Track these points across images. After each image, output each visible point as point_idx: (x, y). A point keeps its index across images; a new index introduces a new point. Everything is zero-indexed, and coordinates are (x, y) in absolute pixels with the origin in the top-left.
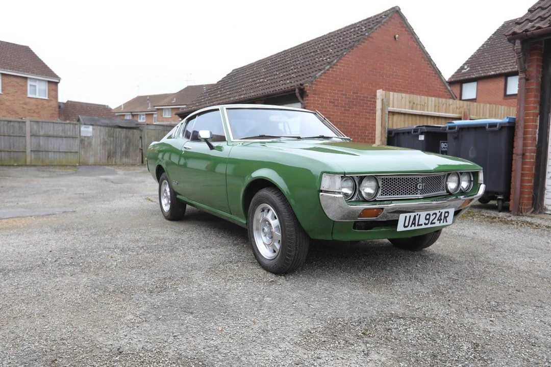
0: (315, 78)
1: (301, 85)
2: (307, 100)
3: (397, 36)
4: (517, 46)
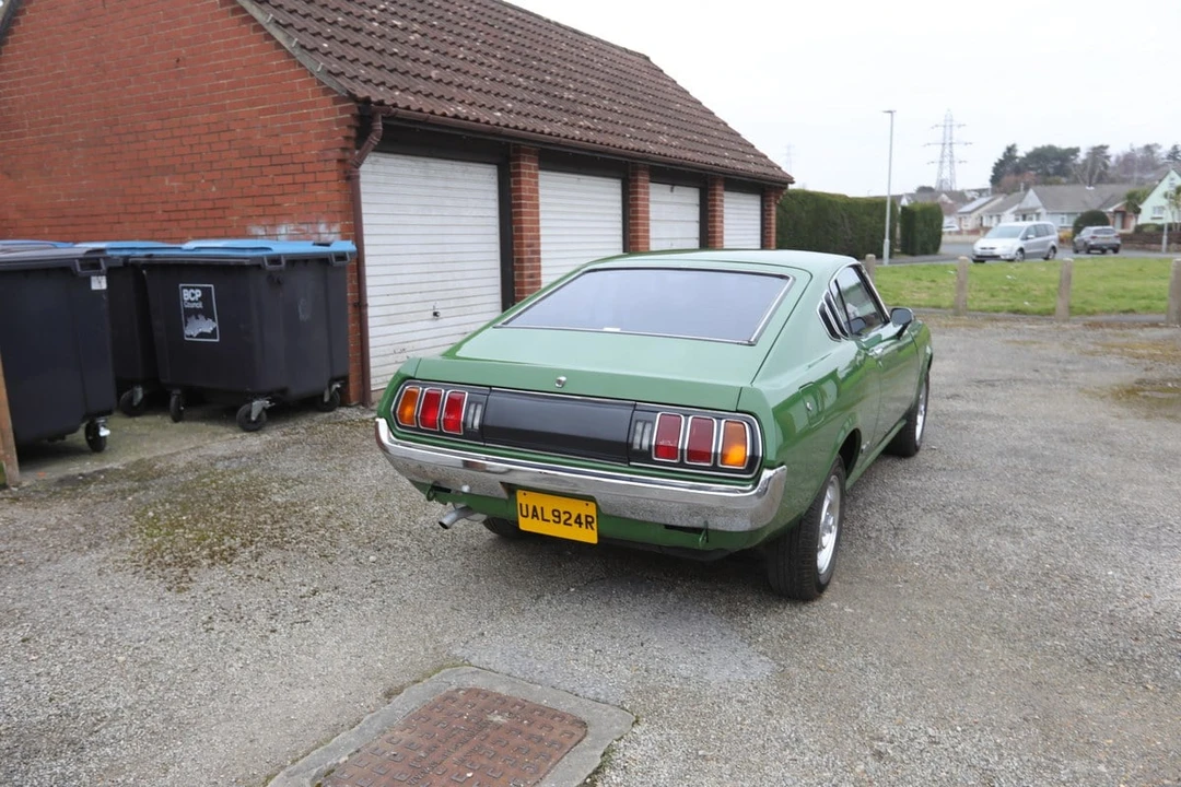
4: (379, 126)
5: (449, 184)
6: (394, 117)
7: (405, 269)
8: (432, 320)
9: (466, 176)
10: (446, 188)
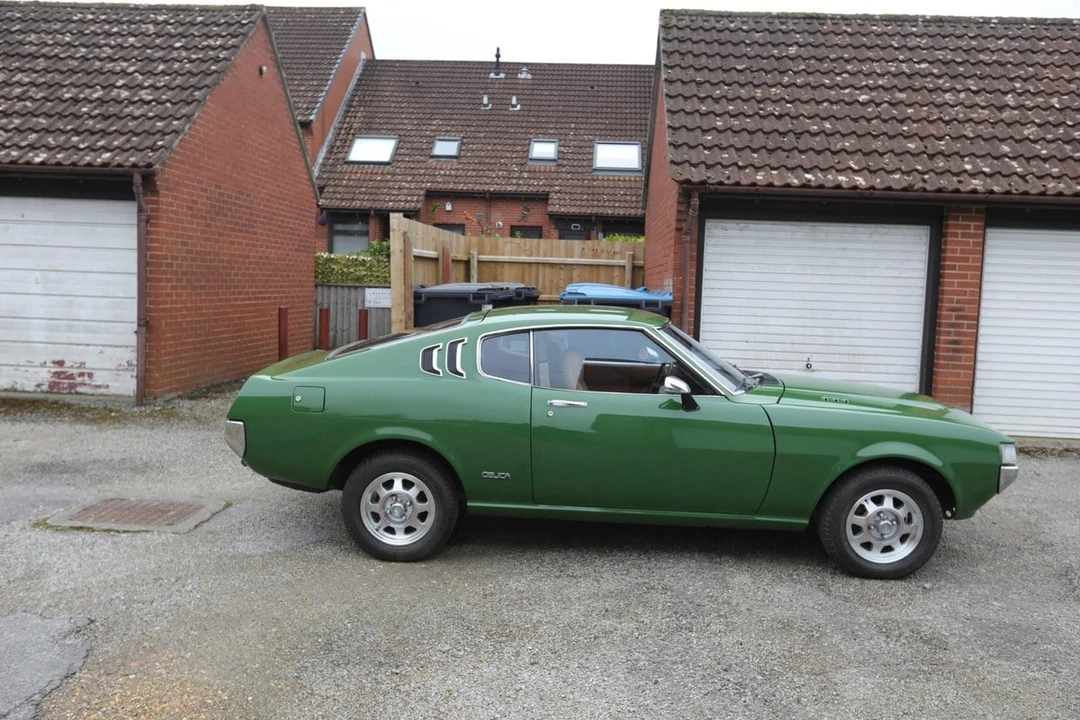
0: (172, 151)
1: (150, 165)
2: (157, 202)
3: (265, 68)
4: (695, 201)
5: (847, 245)
6: (716, 192)
7: (772, 321)
8: (804, 370)
9: (875, 237)
10: (844, 249)
